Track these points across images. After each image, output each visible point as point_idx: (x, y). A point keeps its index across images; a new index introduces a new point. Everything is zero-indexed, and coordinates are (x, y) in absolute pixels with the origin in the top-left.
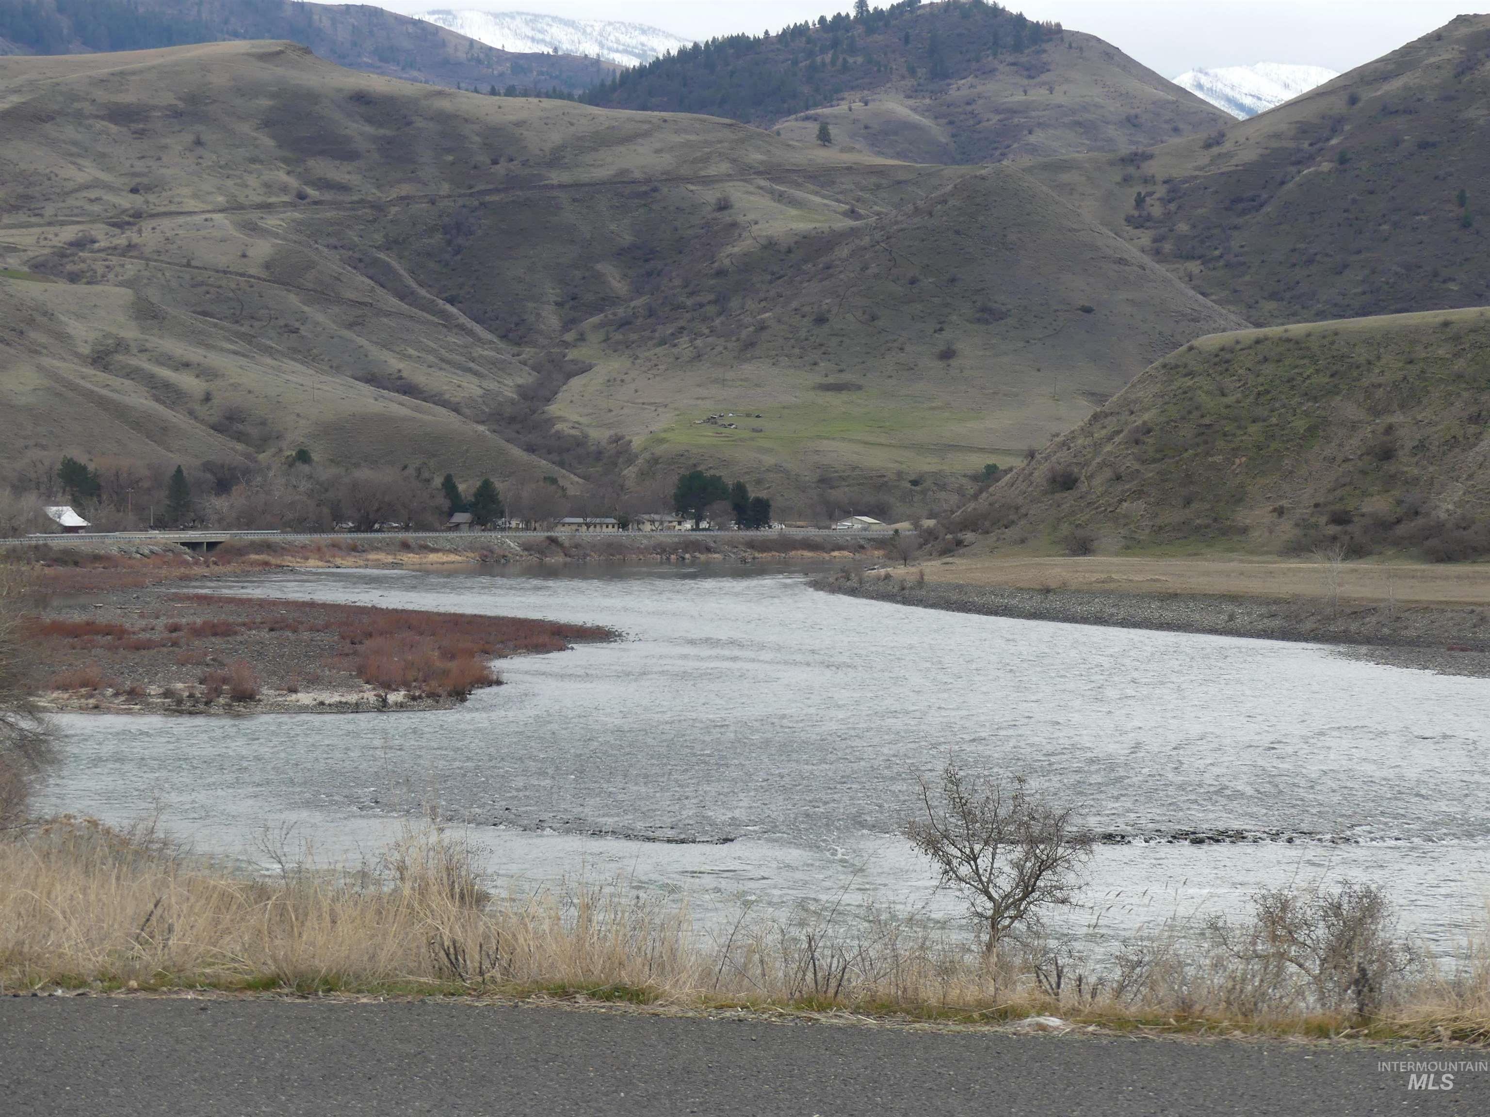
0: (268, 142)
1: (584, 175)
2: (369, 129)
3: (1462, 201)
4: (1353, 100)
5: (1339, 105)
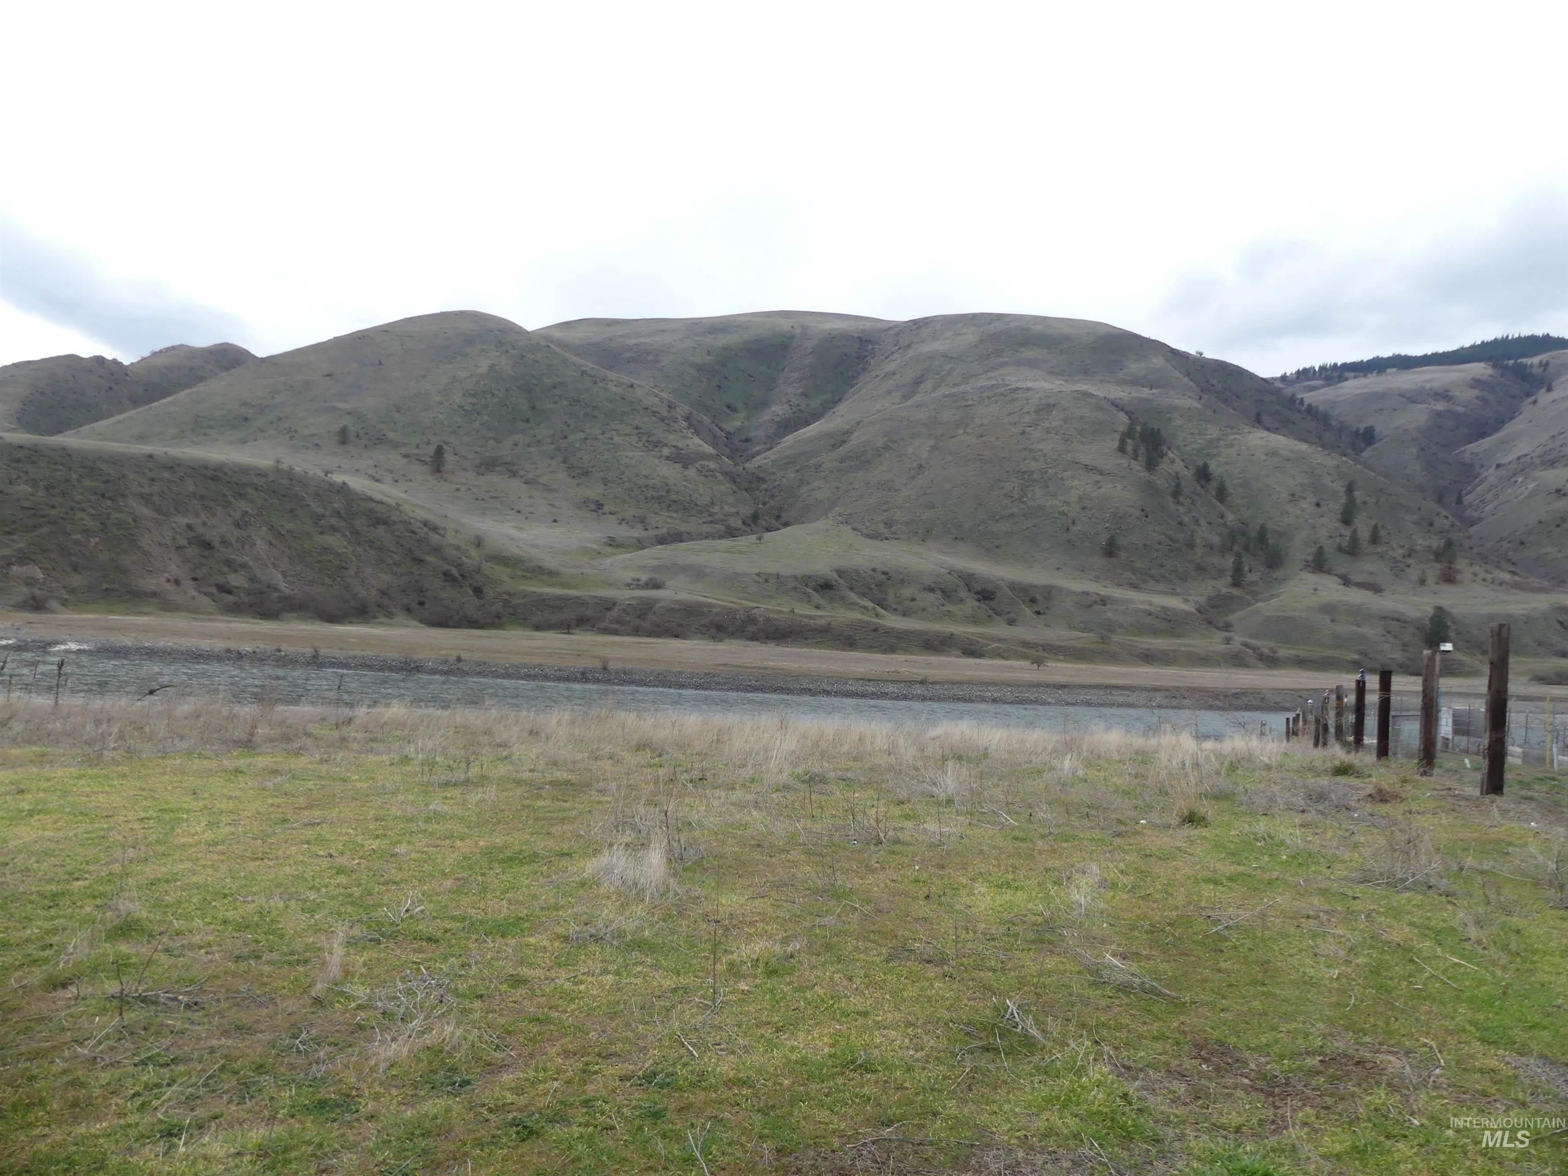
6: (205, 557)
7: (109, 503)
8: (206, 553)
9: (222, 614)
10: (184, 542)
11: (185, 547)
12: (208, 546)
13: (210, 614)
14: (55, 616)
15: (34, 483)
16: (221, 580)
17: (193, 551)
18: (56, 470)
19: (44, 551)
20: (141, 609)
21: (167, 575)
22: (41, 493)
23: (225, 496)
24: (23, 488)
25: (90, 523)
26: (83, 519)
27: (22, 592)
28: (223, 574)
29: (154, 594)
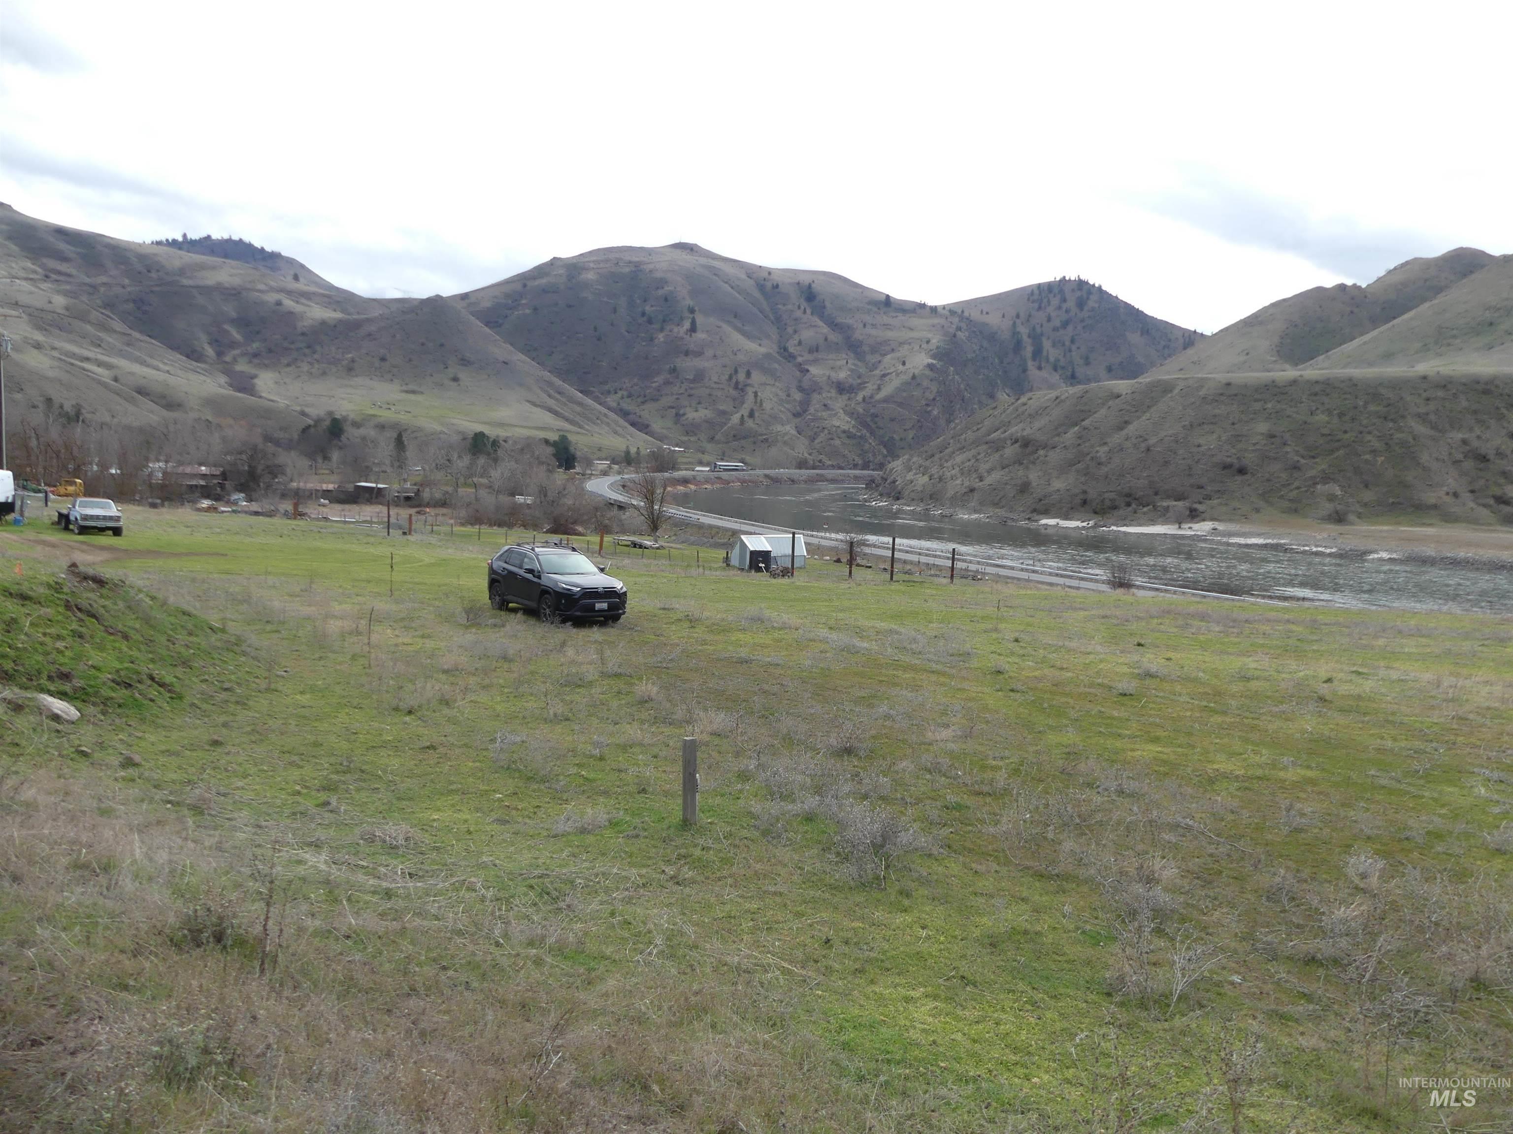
0: (14, 247)
1: (201, 283)
2: (72, 248)
3: (595, 329)
4: (525, 286)
5: (518, 287)
6: (1480, 470)
7: (1391, 425)
8: (1482, 466)
9: (1501, 525)
10: (1460, 456)
11: (1461, 461)
12: (1484, 459)
13: (1490, 524)
14: (1355, 527)
15: (1329, 412)
16: (1497, 491)
17: (1469, 464)
18: (1345, 399)
19: (1340, 471)
20: (1424, 521)
21: (1445, 488)
22: (1335, 420)
23: (1498, 408)
24: (1322, 418)
25: (1377, 445)
26: (1370, 441)
27: (1328, 507)
28: (1500, 485)
29: (1435, 507)
